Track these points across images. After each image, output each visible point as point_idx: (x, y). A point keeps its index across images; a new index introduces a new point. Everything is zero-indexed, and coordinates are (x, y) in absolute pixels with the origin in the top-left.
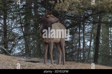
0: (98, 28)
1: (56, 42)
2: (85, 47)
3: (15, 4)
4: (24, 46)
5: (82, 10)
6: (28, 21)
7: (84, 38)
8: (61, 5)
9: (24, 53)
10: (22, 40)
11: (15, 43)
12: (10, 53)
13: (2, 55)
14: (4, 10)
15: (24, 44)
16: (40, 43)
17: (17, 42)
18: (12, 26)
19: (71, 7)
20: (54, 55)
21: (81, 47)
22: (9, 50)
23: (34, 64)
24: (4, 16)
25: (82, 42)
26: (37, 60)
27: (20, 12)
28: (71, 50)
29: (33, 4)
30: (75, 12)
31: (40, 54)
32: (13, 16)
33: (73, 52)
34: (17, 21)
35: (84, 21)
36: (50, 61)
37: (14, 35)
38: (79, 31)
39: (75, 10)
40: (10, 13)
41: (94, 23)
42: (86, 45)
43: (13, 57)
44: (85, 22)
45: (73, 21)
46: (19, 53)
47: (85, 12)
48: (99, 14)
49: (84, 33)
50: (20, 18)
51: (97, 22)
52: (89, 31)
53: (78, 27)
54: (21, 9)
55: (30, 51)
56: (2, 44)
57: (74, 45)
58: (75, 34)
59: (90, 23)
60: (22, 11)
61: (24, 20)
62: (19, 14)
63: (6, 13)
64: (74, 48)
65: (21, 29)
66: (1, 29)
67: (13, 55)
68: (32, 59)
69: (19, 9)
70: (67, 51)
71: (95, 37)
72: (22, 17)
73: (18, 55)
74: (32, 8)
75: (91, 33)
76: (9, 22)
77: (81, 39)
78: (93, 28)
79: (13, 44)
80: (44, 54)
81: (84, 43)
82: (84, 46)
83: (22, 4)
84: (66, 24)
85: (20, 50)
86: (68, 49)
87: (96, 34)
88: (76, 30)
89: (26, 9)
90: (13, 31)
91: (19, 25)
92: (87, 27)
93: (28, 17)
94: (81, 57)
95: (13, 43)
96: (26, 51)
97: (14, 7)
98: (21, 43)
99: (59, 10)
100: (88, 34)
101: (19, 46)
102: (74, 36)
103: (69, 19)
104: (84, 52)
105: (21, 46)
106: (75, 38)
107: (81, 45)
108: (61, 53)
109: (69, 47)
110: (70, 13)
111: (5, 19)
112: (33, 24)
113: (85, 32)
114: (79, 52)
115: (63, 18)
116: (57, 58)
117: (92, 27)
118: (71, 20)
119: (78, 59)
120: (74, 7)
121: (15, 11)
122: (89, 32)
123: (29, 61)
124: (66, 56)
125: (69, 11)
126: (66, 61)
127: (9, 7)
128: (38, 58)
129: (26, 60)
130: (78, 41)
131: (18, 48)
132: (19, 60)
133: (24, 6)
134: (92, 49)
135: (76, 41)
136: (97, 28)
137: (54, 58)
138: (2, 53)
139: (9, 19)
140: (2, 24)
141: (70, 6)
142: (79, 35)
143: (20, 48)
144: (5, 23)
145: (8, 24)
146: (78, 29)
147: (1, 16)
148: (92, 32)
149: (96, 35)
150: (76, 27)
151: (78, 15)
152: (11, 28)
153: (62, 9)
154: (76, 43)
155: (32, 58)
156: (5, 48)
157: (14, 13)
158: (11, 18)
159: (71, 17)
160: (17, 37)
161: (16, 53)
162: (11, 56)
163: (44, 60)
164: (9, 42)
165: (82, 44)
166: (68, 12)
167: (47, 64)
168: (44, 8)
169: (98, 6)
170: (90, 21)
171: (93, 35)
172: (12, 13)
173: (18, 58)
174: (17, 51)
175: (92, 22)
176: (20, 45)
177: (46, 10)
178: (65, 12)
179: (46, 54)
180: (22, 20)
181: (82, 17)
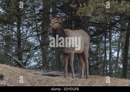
0: (127, 36)
1: (78, 53)
2: (111, 59)
3: (30, 9)
4: (40, 58)
5: (107, 15)
6: (45, 29)
7: (110, 48)
8: (84, 10)
9: (41, 65)
10: (39, 51)
11: (30, 54)
12: (25, 66)
13: (16, 68)
14: (17, 16)
15: (41, 55)
16: (60, 54)
17: (32, 52)
18: (28, 35)
19: (95, 12)
20: (76, 68)
21: (107, 58)
22: (24, 62)
23: (52, 78)
24: (18, 23)
25: (108, 52)
26: (56, 74)
27: (36, 18)
28: (96, 62)
29: (51, 8)
30: (100, 18)
31: (59, 67)
32: (28, 23)
33: (98, 64)
34: (33, 29)
35: (110, 28)
36: (71, 74)
37: (29, 44)
38: (105, 40)
39: (100, 15)
40: (24, 19)
41: (122, 30)
42: (113, 56)
43: (29, 70)
44: (112, 30)
45: (98, 29)
46: (35, 66)
47: (112, 18)
48: (128, 20)
49: (110, 42)
50: (37, 25)
51: (126, 30)
52: (116, 39)
53: (103, 35)
54: (37, 14)
55: (48, 63)
56: (15, 55)
57: (98, 56)
58: (100, 43)
59: (117, 31)
60: (39, 17)
61: (41, 27)
62: (35, 20)
63: (20, 19)
64: (99, 60)
65: (38, 38)
66: (15, 38)
67: (28, 68)
68: (50, 73)
69: (35, 14)
70: (91, 63)
71: (124, 47)
72: (38, 24)
73: (34, 68)
74: (50, 13)
75: (119, 42)
76: (24, 29)
77: (107, 49)
78: (121, 37)
79: (28, 55)
80: (65, 66)
81: (111, 53)
82: (110, 57)
83: (39, 9)
84: (90, 32)
85: (36, 62)
86: (92, 60)
87: (125, 42)
88: (101, 38)
89: (43, 15)
90: (28, 40)
91: (35, 33)
92: (115, 35)
93: (46, 24)
94: (108, 69)
95: (28, 53)
96: (43, 63)
97: (29, 12)
98: (37, 54)
99: (82, 15)
100: (115, 43)
101: (35, 58)
102: (99, 46)
103: (93, 26)
104: (111, 64)
105: (37, 58)
106: (100, 48)
107: (107, 56)
108: (84, 65)
109: (93, 59)
110: (95, 19)
111: (18, 26)
112: (51, 32)
113: (112, 41)
114: (105, 64)
115: (86, 25)
116: (79, 72)
117: (119, 35)
118: (95, 27)
119: (104, 73)
120: (99, 12)
121: (30, 17)
122: (116, 41)
123: (47, 75)
124: (89, 69)
125: (93, 16)
126: (90, 74)
127: (24, 12)
128: (57, 71)
129: (43, 74)
130: (103, 52)
131: (34, 60)
132: (35, 74)
133: (41, 11)
134: (120, 61)
135: (102, 51)
136: (125, 36)
137: (76, 72)
138: (16, 66)
139: (24, 26)
140: (15, 32)
141: (94, 10)
142: (105, 45)
143: (36, 59)
144: (19, 30)
145: (23, 32)
146: (104, 37)
147: (14, 23)
148: (120, 40)
149: (124, 44)
150: (101, 36)
151: (104, 21)
152: (26, 37)
153: (85, 15)
154: (102, 54)
155: (50, 71)
156: (19, 60)
157: (29, 19)
158: (26, 25)
159: (96, 23)
160: (33, 47)
161: (31, 65)
162: (25, 68)
163: (64, 73)
164: (23, 53)
165: (109, 55)
166: (92, 18)
167: (68, 78)
168: (64, 13)
169: (126, 10)
170: (117, 28)
171: (121, 45)
172: (26, 20)
173: (34, 72)
174: (33, 63)
175: (120, 29)
176: (37, 56)
177: (66, 16)
178: (88, 18)
179: (66, 66)
180: (38, 27)
181: (109, 23)
